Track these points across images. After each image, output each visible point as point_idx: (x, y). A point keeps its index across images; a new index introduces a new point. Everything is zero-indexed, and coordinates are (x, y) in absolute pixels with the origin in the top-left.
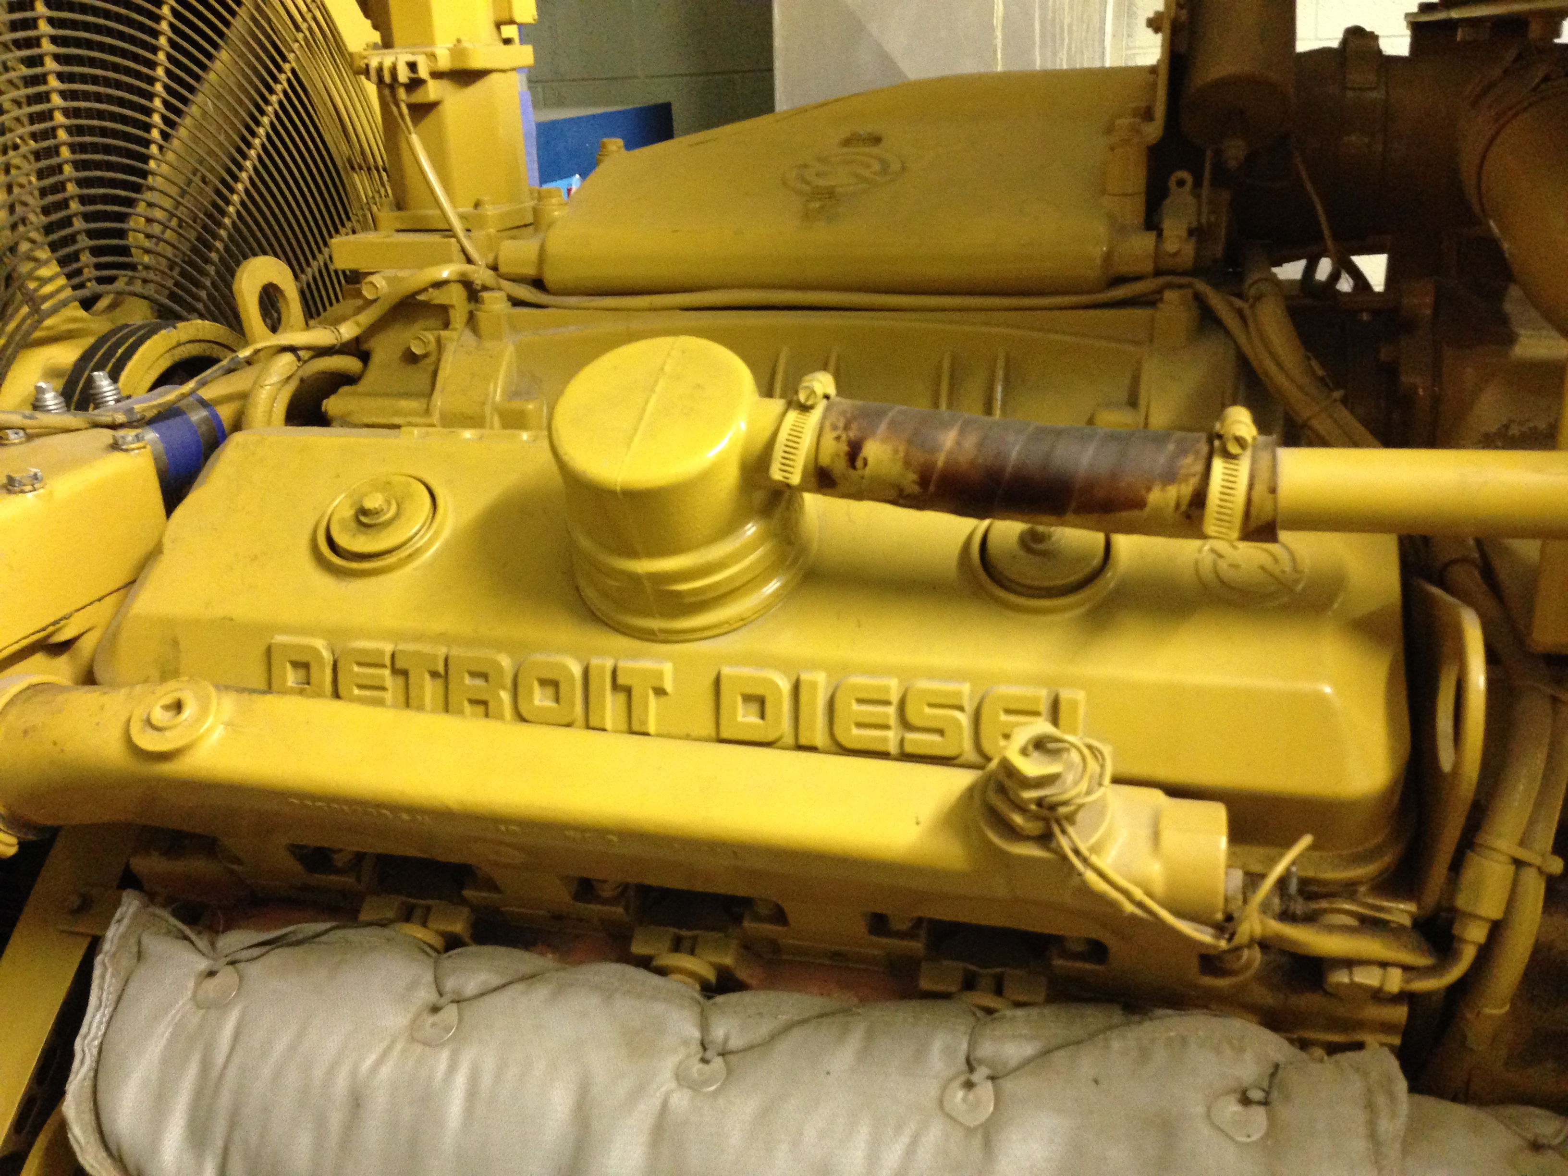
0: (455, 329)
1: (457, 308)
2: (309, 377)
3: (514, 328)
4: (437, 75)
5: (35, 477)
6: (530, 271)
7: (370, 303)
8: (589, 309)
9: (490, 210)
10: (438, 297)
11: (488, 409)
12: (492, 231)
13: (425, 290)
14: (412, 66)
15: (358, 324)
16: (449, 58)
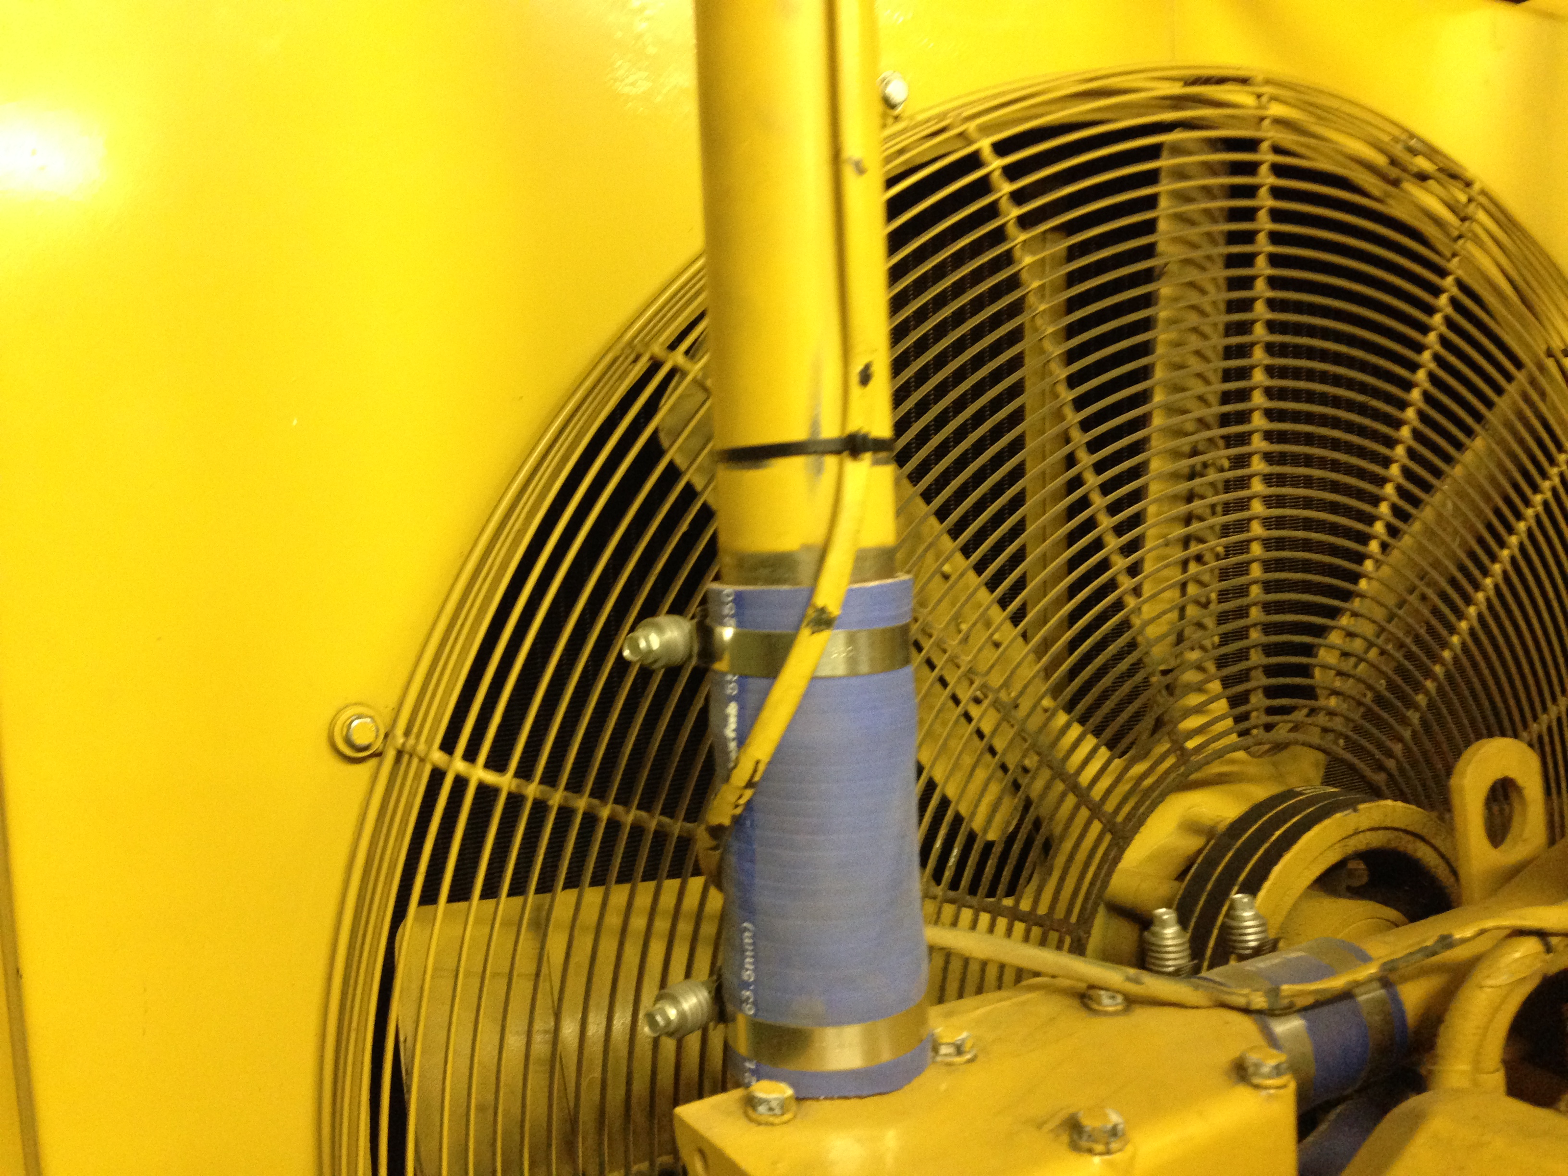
5: (1114, 1132)
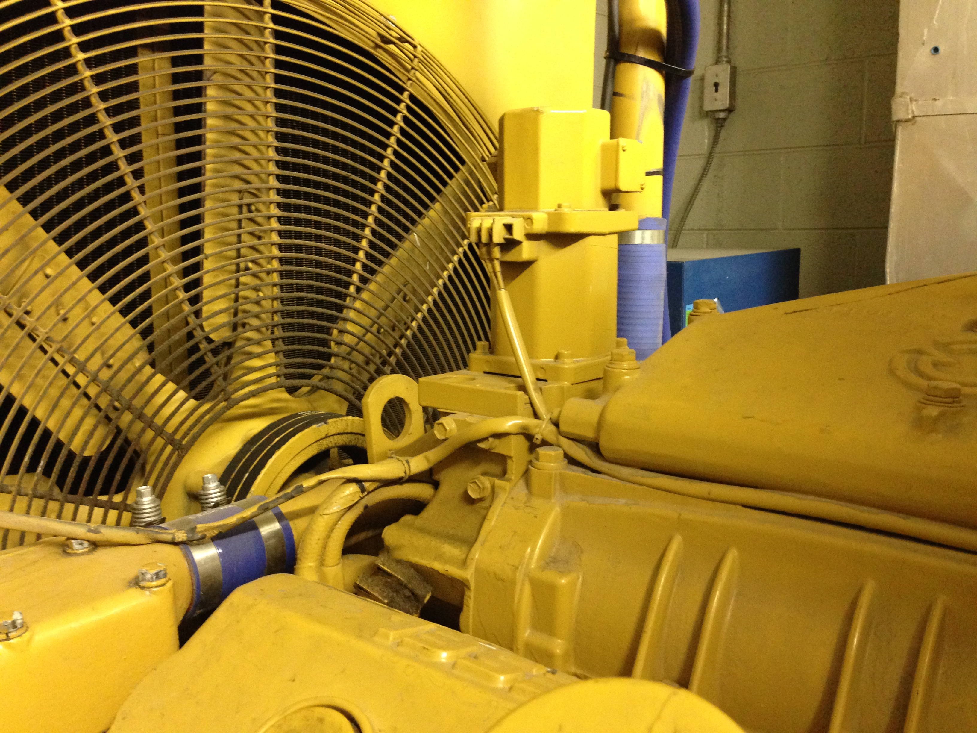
0: (509, 480)
1: (514, 459)
2: (373, 507)
3: (565, 489)
4: (531, 237)
6: (589, 434)
7: (438, 442)
8: (641, 484)
9: (568, 364)
10: (499, 447)
11: (520, 576)
12: (567, 384)
13: (486, 439)
14: (509, 228)
15: (427, 458)
16: (546, 222)
